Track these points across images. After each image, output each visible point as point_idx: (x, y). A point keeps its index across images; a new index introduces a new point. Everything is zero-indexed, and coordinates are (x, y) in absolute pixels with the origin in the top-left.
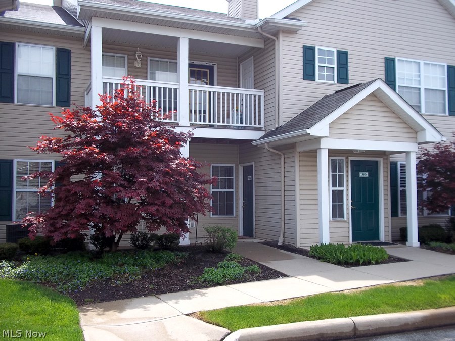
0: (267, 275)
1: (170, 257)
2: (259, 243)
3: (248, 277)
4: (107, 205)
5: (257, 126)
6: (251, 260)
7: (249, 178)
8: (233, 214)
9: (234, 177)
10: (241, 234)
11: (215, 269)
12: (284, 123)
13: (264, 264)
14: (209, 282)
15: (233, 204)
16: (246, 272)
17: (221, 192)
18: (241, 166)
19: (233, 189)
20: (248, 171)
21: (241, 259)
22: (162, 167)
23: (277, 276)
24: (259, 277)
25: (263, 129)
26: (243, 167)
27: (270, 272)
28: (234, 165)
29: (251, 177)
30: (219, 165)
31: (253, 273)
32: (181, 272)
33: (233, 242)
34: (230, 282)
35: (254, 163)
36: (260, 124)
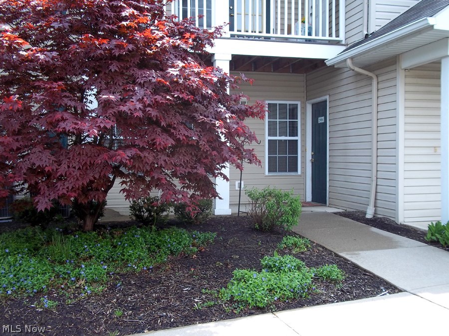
0: (358, 287)
1: (179, 243)
2: (335, 213)
3: (319, 291)
4: (45, 149)
5: (334, 38)
6: (323, 248)
7: (321, 120)
8: (296, 170)
9: (299, 120)
10: (309, 198)
11: (254, 274)
12: (378, 28)
13: (347, 257)
14: (238, 302)
15: (297, 157)
16: (316, 279)
17: (280, 141)
18: (309, 103)
19: (297, 136)
20: (320, 110)
21: (307, 247)
22: (154, 76)
23: (378, 288)
24: (342, 291)
25: (343, 43)
26: (313, 105)
27: (364, 280)
28: (299, 103)
29: (323, 118)
30: (278, 102)
31: (329, 282)
32: (191, 276)
33: (293, 215)
34: (282, 304)
35: (327, 97)
36: (337, 36)
